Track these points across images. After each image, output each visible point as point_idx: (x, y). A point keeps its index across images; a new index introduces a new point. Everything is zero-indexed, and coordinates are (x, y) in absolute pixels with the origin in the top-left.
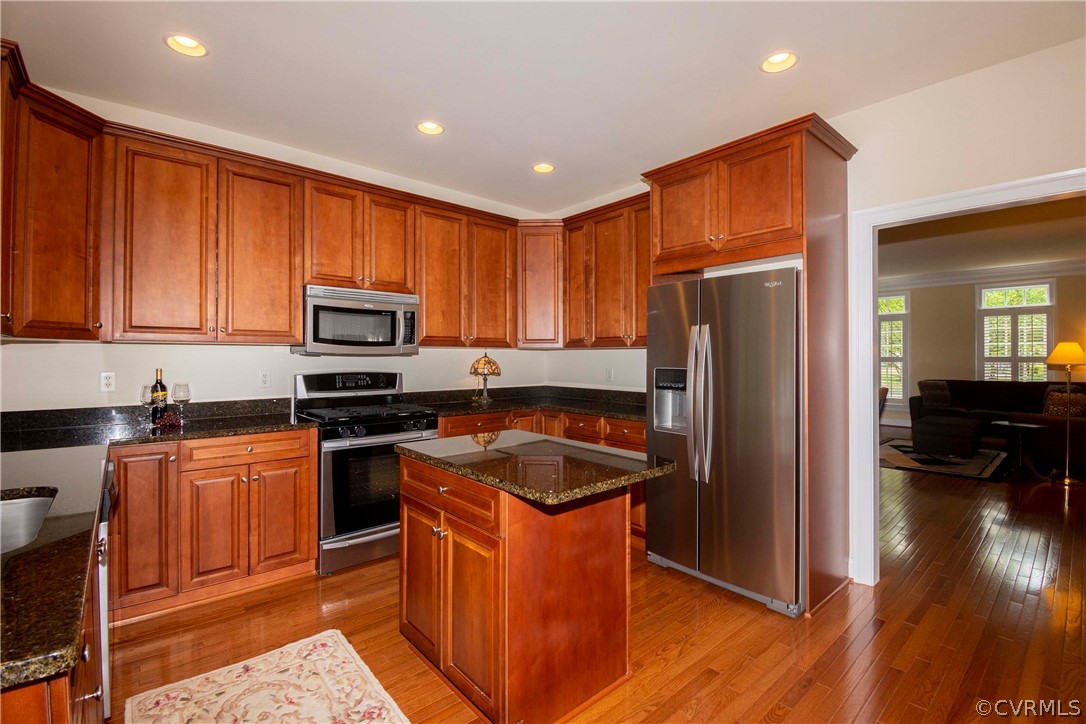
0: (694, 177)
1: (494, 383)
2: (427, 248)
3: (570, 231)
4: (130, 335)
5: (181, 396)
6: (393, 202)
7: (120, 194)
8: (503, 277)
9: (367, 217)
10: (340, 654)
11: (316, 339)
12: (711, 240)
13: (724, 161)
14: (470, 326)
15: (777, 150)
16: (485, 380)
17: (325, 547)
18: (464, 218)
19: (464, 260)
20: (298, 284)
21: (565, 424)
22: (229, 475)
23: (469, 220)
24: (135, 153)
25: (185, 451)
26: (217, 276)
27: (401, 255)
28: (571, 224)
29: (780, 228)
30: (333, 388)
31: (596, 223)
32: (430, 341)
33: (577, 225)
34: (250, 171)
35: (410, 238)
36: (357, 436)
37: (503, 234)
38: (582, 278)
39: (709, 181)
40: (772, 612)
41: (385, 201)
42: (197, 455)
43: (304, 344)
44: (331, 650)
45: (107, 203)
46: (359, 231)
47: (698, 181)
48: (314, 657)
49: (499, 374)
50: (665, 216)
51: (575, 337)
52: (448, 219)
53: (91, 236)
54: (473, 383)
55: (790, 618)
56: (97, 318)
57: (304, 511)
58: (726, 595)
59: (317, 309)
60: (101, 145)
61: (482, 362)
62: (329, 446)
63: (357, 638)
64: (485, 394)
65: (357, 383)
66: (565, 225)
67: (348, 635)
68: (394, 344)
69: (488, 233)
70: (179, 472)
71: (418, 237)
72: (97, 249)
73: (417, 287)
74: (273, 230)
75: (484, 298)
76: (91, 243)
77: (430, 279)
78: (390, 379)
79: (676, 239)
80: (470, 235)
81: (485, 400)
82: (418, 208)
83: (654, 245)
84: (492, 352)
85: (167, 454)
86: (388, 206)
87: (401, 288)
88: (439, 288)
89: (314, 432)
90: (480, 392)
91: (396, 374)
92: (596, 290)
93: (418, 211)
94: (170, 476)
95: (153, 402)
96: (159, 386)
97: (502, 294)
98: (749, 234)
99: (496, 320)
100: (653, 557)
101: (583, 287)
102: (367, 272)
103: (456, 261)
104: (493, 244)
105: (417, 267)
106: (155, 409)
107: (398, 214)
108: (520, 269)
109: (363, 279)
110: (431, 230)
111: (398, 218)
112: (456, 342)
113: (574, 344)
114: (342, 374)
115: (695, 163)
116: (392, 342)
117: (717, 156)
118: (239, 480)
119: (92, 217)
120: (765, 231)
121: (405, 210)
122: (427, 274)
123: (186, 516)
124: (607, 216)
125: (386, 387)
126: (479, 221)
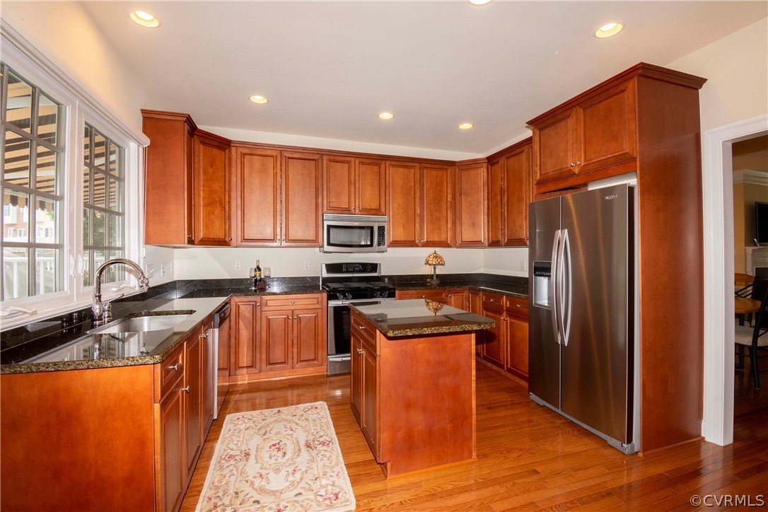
0: (560, 120)
1: (440, 271)
2: (393, 187)
3: (492, 165)
4: (243, 244)
5: (267, 274)
6: (372, 161)
7: (239, 175)
8: (445, 200)
9: (357, 172)
10: (322, 414)
11: (329, 244)
12: (572, 166)
13: (581, 107)
14: (422, 234)
15: (617, 94)
16: (435, 268)
17: (330, 360)
18: (417, 165)
19: (418, 191)
20: (320, 214)
21: (483, 299)
22: (283, 315)
23: (420, 166)
24: (244, 154)
25: (264, 301)
26: (281, 212)
27: (377, 192)
28: (492, 160)
29: (621, 153)
30: (341, 272)
31: (507, 158)
32: (395, 244)
33: (496, 160)
34: (296, 156)
35: (383, 181)
36: (347, 299)
37: (445, 173)
38: (499, 197)
39: (571, 122)
40: (611, 447)
41: (368, 161)
42: (269, 303)
43: (323, 247)
44: (318, 411)
45: (233, 180)
46: (353, 181)
47: (563, 123)
48: (310, 412)
49: (444, 265)
50: (542, 151)
51: (495, 240)
52: (406, 167)
53: (227, 197)
54: (427, 270)
55: (624, 454)
56: (230, 236)
57: (320, 337)
58: (579, 430)
59: (329, 227)
60: (230, 152)
61: (432, 257)
62: (333, 303)
63: (333, 408)
64: (435, 278)
65: (354, 269)
66: (488, 162)
67: (329, 406)
68: (372, 246)
69: (434, 173)
70: (261, 312)
71: (387, 179)
72: (229, 202)
73: (387, 211)
74: (307, 186)
75: (432, 215)
76: (227, 200)
77: (395, 205)
78: (374, 267)
79: (549, 167)
80: (422, 176)
81: (435, 281)
82: (388, 163)
83: (536, 173)
84: (439, 250)
85: (256, 302)
86: (369, 164)
87: (377, 212)
88: (401, 211)
89: (325, 295)
90: (431, 276)
91: (377, 264)
92: (507, 206)
93: (387, 164)
94: (257, 313)
95: (255, 276)
96: (258, 269)
97: (444, 212)
98: (599, 159)
99: (440, 229)
100: (533, 397)
101: (499, 204)
102: (357, 204)
103: (412, 193)
104: (438, 179)
105: (387, 199)
106: (256, 280)
107: (376, 168)
108: (457, 194)
109: (355, 209)
110: (396, 176)
111: (375, 170)
112: (412, 244)
113: (494, 244)
114: (346, 264)
115: (561, 110)
116: (371, 245)
117: (576, 103)
118: (288, 318)
119: (227, 188)
120: (610, 156)
121: (379, 165)
122: (393, 202)
123: (264, 335)
124: (514, 153)
125: (371, 272)
126: (428, 166)
